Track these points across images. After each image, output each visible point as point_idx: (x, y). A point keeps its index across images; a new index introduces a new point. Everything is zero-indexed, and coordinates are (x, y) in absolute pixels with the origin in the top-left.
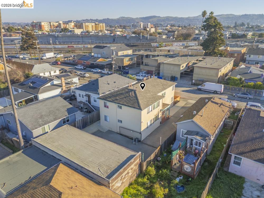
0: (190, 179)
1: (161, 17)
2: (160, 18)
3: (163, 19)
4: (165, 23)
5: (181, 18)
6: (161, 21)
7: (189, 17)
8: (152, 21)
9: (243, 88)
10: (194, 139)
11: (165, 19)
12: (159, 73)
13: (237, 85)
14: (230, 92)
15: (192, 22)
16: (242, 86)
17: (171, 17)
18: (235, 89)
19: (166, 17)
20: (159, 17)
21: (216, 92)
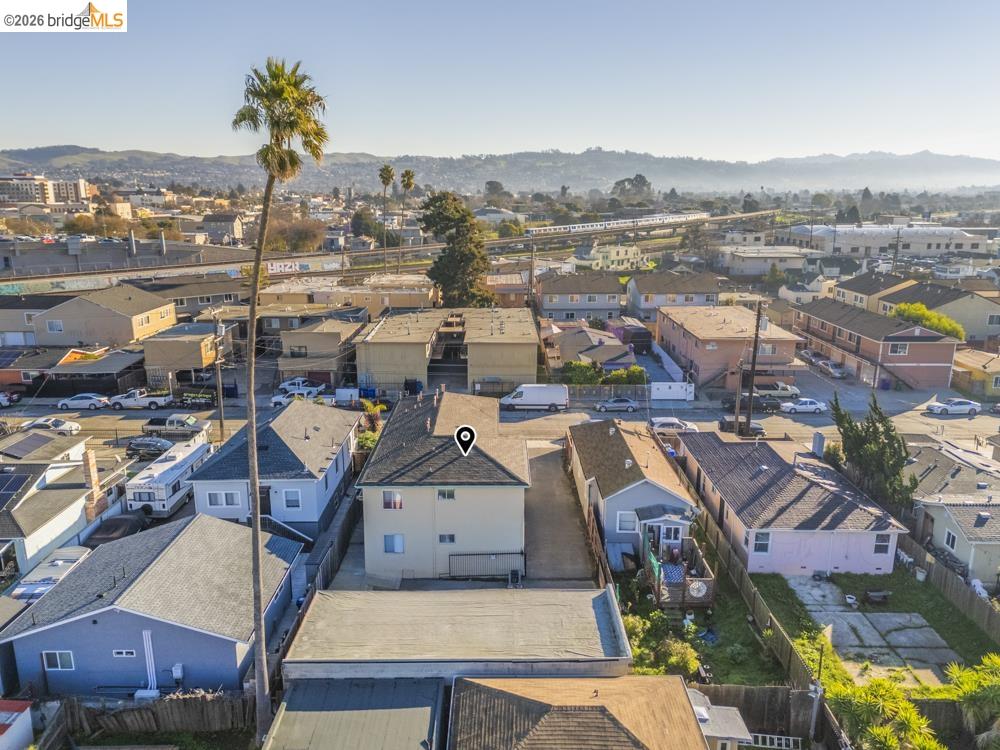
0: (710, 612)
1: (104, 152)
2: (98, 157)
3: (116, 159)
4: (127, 178)
5: (191, 158)
6: (110, 169)
7: (220, 157)
8: (68, 167)
9: (607, 388)
10: (661, 524)
11: (126, 159)
12: (356, 375)
13: (590, 380)
14: (578, 402)
15: (240, 174)
16: (604, 382)
17: (148, 154)
18: (589, 393)
19: (128, 152)
20: (95, 151)
21: (553, 408)
